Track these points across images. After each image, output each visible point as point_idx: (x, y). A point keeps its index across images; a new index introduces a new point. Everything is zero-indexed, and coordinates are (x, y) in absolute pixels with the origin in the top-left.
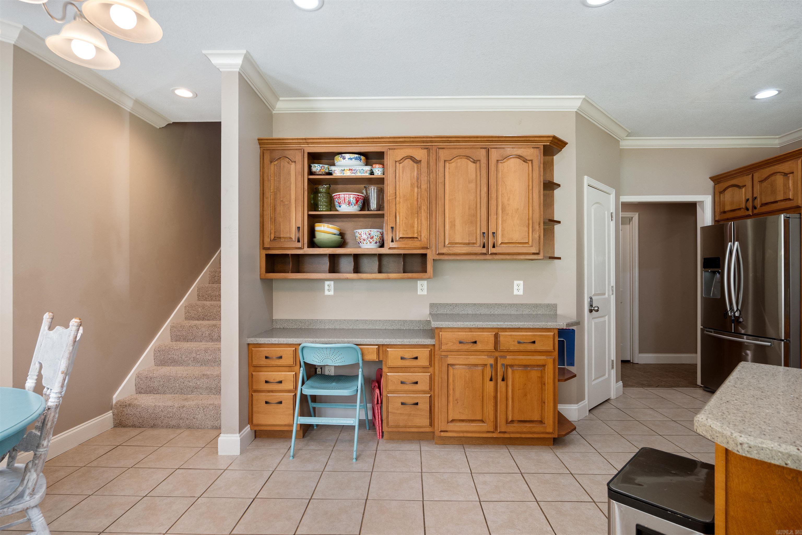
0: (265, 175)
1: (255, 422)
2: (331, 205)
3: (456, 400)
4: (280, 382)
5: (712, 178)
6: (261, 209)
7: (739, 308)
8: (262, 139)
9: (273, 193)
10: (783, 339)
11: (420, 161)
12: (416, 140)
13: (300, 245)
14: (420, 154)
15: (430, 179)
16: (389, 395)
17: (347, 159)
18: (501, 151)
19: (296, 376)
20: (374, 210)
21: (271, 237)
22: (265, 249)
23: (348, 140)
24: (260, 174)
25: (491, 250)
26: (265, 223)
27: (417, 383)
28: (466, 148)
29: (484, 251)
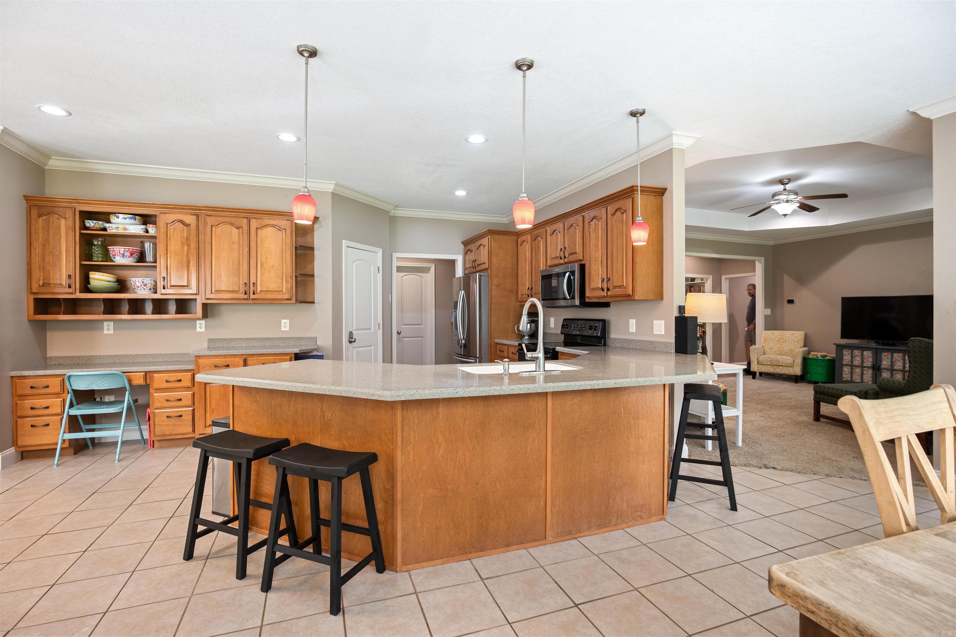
0: (33, 228)
1: (20, 443)
2: (107, 256)
3: (212, 410)
4: (48, 408)
5: (463, 243)
6: (29, 257)
7: (465, 338)
8: (28, 196)
9: (42, 244)
10: (478, 356)
11: (190, 224)
12: (185, 208)
13: (70, 290)
14: (190, 219)
15: (199, 239)
16: (155, 411)
17: (120, 218)
18: (260, 221)
19: (64, 401)
20: (151, 262)
21: (39, 283)
22: (32, 293)
23: (120, 204)
24: (27, 226)
25: (252, 296)
26: (32, 271)
27: (180, 400)
28: (230, 217)
29: (246, 297)
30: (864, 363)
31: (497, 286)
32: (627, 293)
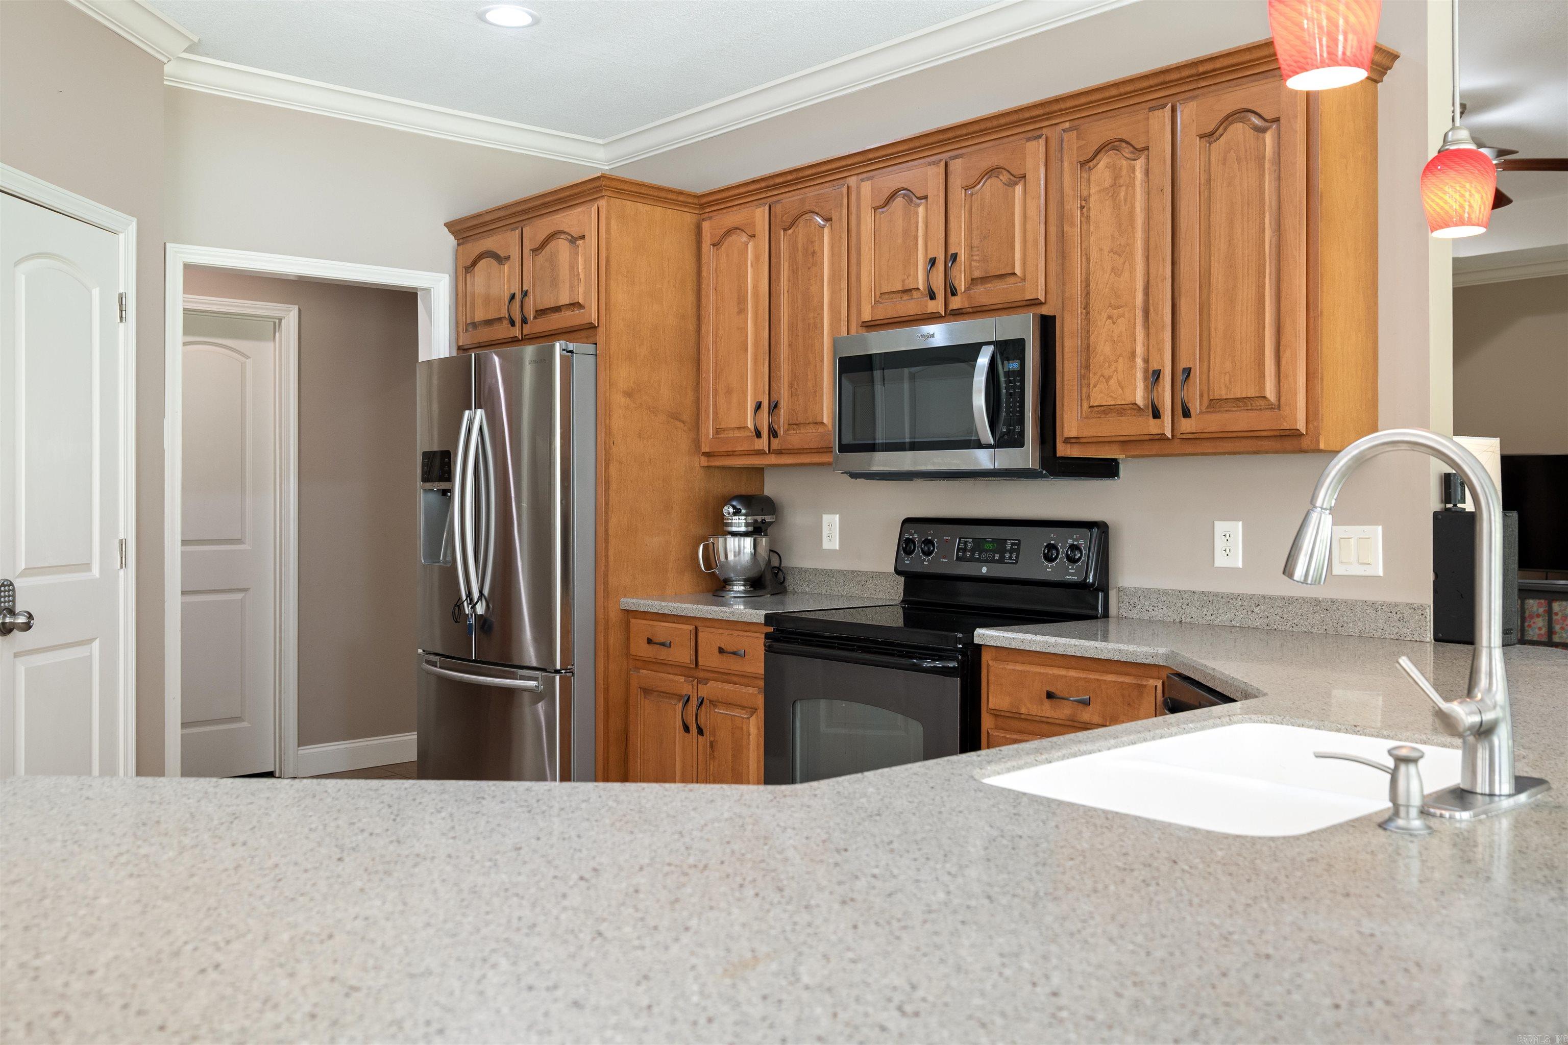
5: (450, 226)
7: (486, 592)
10: (558, 667)
30: (1555, 633)
31: (628, 394)
32: (1286, 426)
